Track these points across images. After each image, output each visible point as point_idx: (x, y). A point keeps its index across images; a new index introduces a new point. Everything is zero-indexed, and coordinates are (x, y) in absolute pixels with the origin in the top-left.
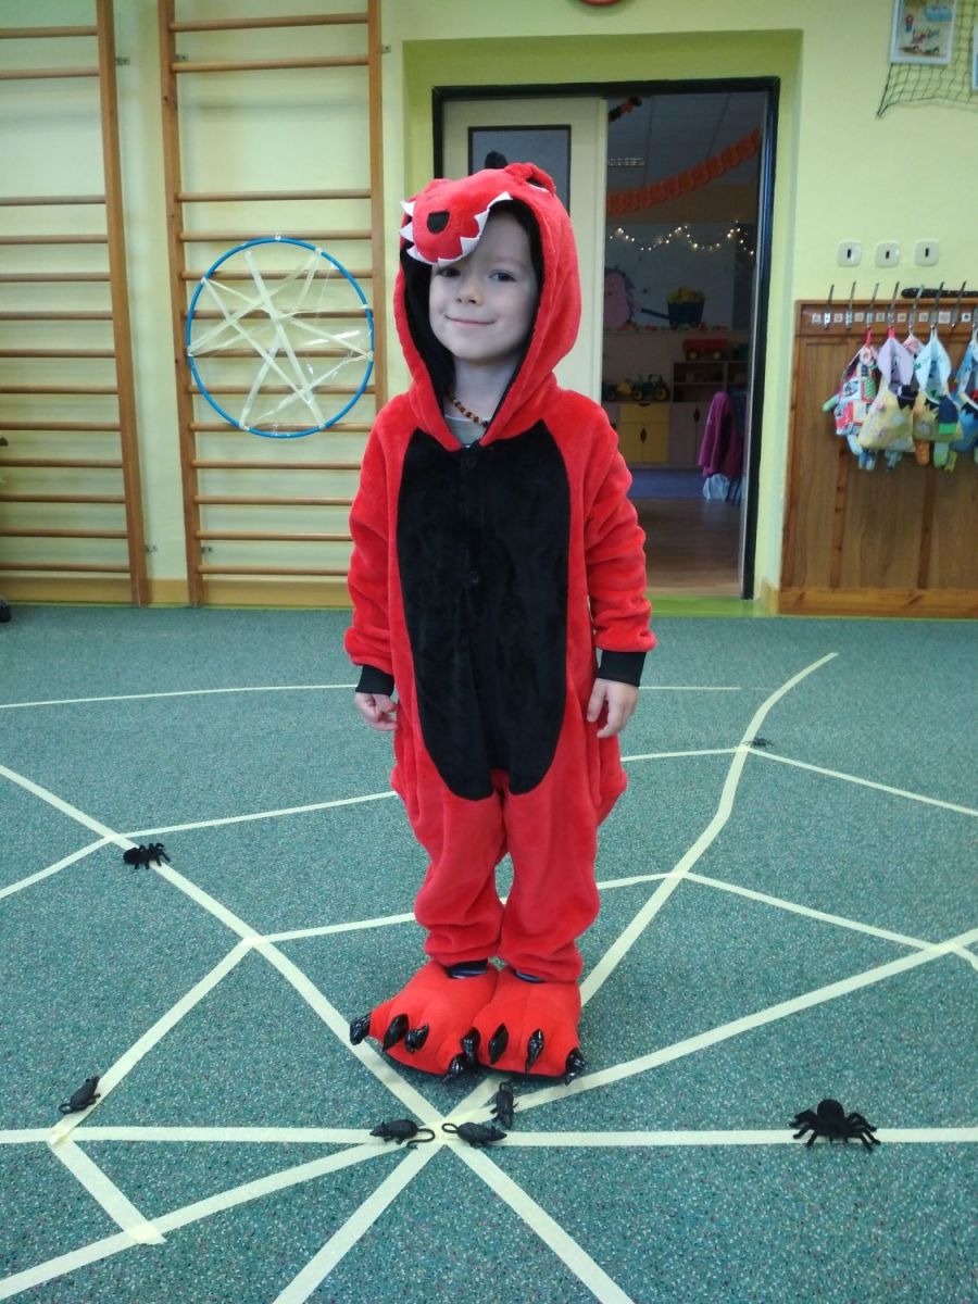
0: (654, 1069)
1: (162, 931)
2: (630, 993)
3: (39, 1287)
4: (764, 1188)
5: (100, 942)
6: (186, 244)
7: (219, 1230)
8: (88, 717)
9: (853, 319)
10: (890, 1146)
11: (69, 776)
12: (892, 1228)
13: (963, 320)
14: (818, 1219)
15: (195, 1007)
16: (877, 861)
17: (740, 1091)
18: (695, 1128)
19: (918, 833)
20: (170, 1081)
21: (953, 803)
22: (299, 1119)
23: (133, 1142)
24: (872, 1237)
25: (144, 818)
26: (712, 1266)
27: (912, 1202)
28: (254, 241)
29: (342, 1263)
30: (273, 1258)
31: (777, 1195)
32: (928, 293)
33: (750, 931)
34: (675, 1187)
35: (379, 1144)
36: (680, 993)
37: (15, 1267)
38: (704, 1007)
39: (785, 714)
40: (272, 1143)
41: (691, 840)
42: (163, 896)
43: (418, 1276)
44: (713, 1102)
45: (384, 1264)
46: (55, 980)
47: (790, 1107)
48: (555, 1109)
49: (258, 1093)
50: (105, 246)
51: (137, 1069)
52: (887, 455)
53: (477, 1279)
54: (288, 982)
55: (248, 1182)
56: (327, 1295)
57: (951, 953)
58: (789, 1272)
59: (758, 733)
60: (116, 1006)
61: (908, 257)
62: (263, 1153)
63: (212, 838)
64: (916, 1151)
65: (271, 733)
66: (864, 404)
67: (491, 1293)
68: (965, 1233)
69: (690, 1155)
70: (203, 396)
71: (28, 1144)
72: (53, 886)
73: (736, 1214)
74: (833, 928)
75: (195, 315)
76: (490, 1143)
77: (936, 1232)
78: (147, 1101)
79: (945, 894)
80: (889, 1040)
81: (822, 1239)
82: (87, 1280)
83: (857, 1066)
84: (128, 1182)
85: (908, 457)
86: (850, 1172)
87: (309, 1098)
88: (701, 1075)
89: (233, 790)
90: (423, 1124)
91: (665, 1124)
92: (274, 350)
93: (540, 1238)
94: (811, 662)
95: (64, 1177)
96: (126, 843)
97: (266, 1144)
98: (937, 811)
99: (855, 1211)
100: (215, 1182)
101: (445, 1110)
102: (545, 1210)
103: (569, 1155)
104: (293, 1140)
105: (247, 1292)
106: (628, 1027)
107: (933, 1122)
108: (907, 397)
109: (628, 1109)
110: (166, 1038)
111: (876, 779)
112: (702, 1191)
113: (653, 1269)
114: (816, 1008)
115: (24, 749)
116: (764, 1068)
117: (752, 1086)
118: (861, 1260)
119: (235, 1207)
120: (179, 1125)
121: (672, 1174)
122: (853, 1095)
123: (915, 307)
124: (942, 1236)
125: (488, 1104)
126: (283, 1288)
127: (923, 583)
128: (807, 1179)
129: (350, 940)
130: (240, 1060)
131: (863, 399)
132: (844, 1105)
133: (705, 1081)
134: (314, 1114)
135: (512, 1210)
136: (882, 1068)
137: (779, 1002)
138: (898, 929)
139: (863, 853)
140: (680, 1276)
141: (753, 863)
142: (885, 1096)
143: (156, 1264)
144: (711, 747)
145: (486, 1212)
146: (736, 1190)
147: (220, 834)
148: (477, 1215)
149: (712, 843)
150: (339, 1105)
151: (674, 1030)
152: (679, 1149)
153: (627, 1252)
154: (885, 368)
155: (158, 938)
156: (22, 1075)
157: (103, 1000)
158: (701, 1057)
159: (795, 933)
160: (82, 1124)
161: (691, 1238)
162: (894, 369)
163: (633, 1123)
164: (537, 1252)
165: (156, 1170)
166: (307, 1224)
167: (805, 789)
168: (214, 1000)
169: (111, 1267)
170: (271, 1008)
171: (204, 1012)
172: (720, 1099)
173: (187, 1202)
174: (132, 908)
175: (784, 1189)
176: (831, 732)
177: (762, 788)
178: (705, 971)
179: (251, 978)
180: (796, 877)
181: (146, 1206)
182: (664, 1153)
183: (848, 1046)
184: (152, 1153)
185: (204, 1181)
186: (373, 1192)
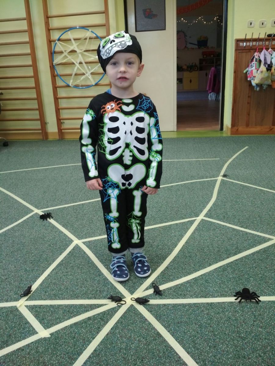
0: (193, 279)
1: (51, 240)
2: (186, 255)
3: (14, 351)
4: (226, 316)
5: (33, 243)
6: (51, 31)
7: (66, 332)
8: (30, 174)
9: (252, 44)
10: (264, 302)
11: (24, 193)
12: (265, 328)
14: (242, 326)
15: (60, 262)
16: (260, 212)
17: (219, 285)
18: (205, 297)
20: (52, 286)
22: (89, 297)
23: (42, 305)
24: (259, 331)
25: (46, 205)
26: (211, 341)
27: (270, 320)
28: (71, 29)
29: (102, 342)
30: (81, 341)
31: (230, 318)
33: (222, 235)
34: (200, 316)
35: (113, 304)
36: (201, 255)
37: (7, 345)
38: (208, 259)
39: (233, 166)
40: (81, 305)
41: (204, 207)
42: (51, 229)
43: (123, 346)
44: (211, 289)
45: (114, 342)
46: (20, 255)
47: (234, 290)
48: (164, 292)
49: (78, 289)
50: (27, 33)
51: (43, 282)
52: (263, 86)
53: (141, 347)
54: (87, 254)
55: (75, 317)
56: (97, 352)
58: (233, 343)
59: (224, 173)
60: (37, 263)
61: (269, 24)
62: (79, 308)
63: (65, 210)
64: (272, 303)
66: (256, 70)
67: (145, 351)
69: (204, 306)
70: (58, 77)
71: (11, 307)
72: (20, 226)
73: (218, 325)
74: (247, 233)
75: (55, 52)
76: (145, 303)
78: (46, 292)
80: (263, 268)
81: (243, 332)
82: (28, 349)
83: (254, 277)
84: (40, 318)
85: (270, 86)
86: (252, 310)
87: (92, 290)
88: (207, 280)
89: (71, 196)
91: (196, 296)
92: (78, 62)
93: (159, 333)
94: (240, 150)
95: (21, 317)
96: (40, 212)
97: (80, 305)
99: (254, 323)
100: (65, 317)
101: (132, 293)
102: (161, 324)
103: (168, 306)
104: (88, 304)
105: (74, 352)
106: (186, 266)
108: (269, 68)
109: (186, 292)
110: (51, 272)
111: (259, 186)
112: (207, 317)
113: (193, 342)
114: (242, 259)
115: (12, 185)
116: (226, 278)
117: (222, 283)
118: (255, 339)
119: (70, 325)
120: (55, 300)
121: (199, 312)
122: (253, 286)
123: (271, 40)
125: (144, 291)
126: (84, 350)
127: (274, 124)
128: (239, 313)
129: (104, 241)
130: (72, 279)
131: (256, 69)
132: (250, 289)
133: (209, 282)
134: (94, 295)
135: (151, 324)
136: (261, 277)
137: (230, 257)
138: (266, 233)
139: (256, 209)
140: (201, 345)
142: (262, 286)
143: (48, 343)
144: (210, 178)
145: (144, 325)
146: (218, 317)
147: (68, 209)
148: (141, 326)
149: (211, 208)
150: (101, 292)
151: (199, 266)
152: (201, 304)
153: (185, 337)
154: (262, 59)
155: (49, 242)
156: (10, 285)
157: (33, 261)
158: (207, 275)
159: (235, 235)
160: (27, 300)
161: (205, 333)
162: (265, 59)
163: (187, 296)
164: (158, 338)
165: (48, 314)
166: (92, 330)
167: (238, 190)
168: (65, 260)
169: (34, 345)
170: (82, 262)
171: (62, 264)
172: (213, 288)
173: (57, 323)
174: (42, 233)
175: (232, 316)
176: (246, 171)
177: (226, 190)
178: (208, 248)
179: (76, 254)
180: (235, 218)
181: (45, 325)
182: (196, 305)
183: (251, 270)
184: (47, 309)
185: (62, 317)
186: (111, 319)
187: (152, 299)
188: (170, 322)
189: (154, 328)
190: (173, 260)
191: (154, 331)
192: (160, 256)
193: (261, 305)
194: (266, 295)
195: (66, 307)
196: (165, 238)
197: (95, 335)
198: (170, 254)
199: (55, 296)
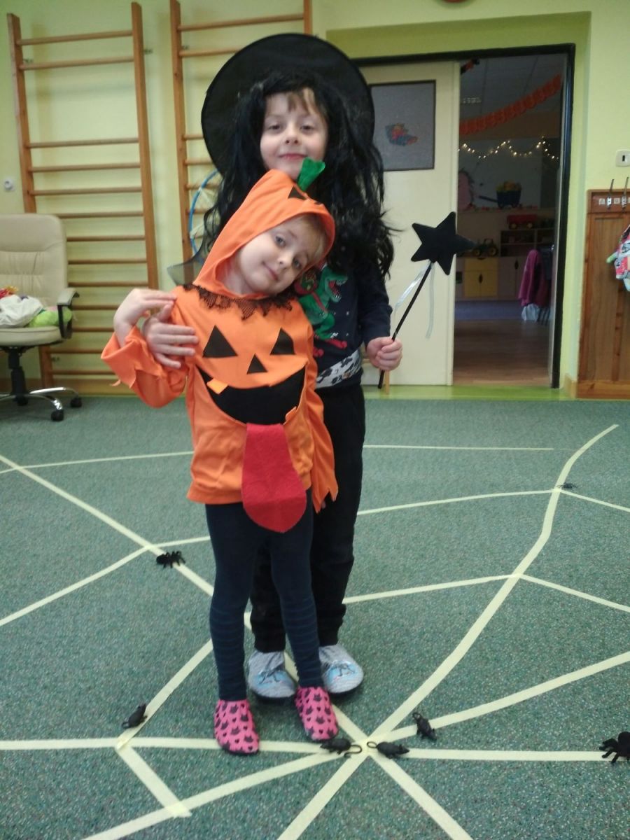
0: (506, 708)
1: (182, 609)
2: (488, 656)
4: (584, 791)
5: (143, 615)
6: (189, 168)
7: (225, 808)
8: (131, 468)
9: (627, 201)
11: (121, 507)
14: (621, 815)
15: (205, 659)
17: (565, 724)
18: (535, 749)
20: (191, 708)
22: (274, 736)
23: (169, 748)
25: (168, 534)
29: (305, 833)
30: (260, 829)
31: (592, 796)
33: (567, 615)
34: (523, 788)
35: (326, 754)
36: (521, 657)
37: (97, 828)
38: (538, 666)
39: (585, 466)
41: (524, 553)
42: (182, 585)
44: (547, 732)
45: (332, 835)
46: (116, 640)
47: (599, 736)
48: (441, 734)
50: (139, 170)
51: (170, 699)
55: (243, 776)
59: (567, 480)
69: (533, 768)
71: (102, 748)
72: (114, 578)
73: (565, 808)
75: (194, 212)
78: (177, 721)
84: (167, 774)
87: (279, 722)
88: (538, 713)
90: (354, 741)
91: (515, 746)
93: (434, 820)
94: (600, 431)
95: (125, 771)
96: (157, 550)
100: (222, 776)
101: (368, 731)
102: (437, 801)
103: (452, 765)
104: (271, 750)
106: (487, 679)
109: (489, 735)
110: (187, 679)
112: (542, 792)
114: (615, 669)
115: (92, 489)
116: (581, 709)
117: (573, 722)
119: (235, 793)
120: (197, 737)
121: (521, 780)
125: (396, 728)
128: (613, 786)
133: (541, 717)
134: (282, 732)
135: (415, 801)
137: (589, 664)
141: (567, 569)
143: (186, 830)
144: (535, 489)
145: (398, 802)
146: (565, 792)
148: (392, 804)
149: (539, 555)
151: (518, 682)
152: (525, 764)
153: (492, 832)
155: (180, 613)
156: (97, 702)
157: (147, 653)
158: (537, 701)
159: (598, 617)
160: (136, 735)
161: (536, 824)
163: (493, 745)
164: (432, 830)
165: (184, 767)
166: (281, 806)
167: (601, 518)
169: (157, 831)
171: (210, 663)
172: (552, 730)
173: (205, 789)
174: (163, 594)
175: (597, 792)
176: (617, 479)
177: (571, 517)
178: (537, 642)
180: (597, 578)
181: (178, 791)
182: (514, 765)
184: (180, 757)
185: (214, 775)
186: (323, 786)
187: (414, 747)
188: (457, 799)
189: (420, 810)
190: (457, 665)
191: (423, 817)
192: (427, 656)
196: (438, 618)
197: (288, 818)
198: (450, 652)
199: (197, 731)
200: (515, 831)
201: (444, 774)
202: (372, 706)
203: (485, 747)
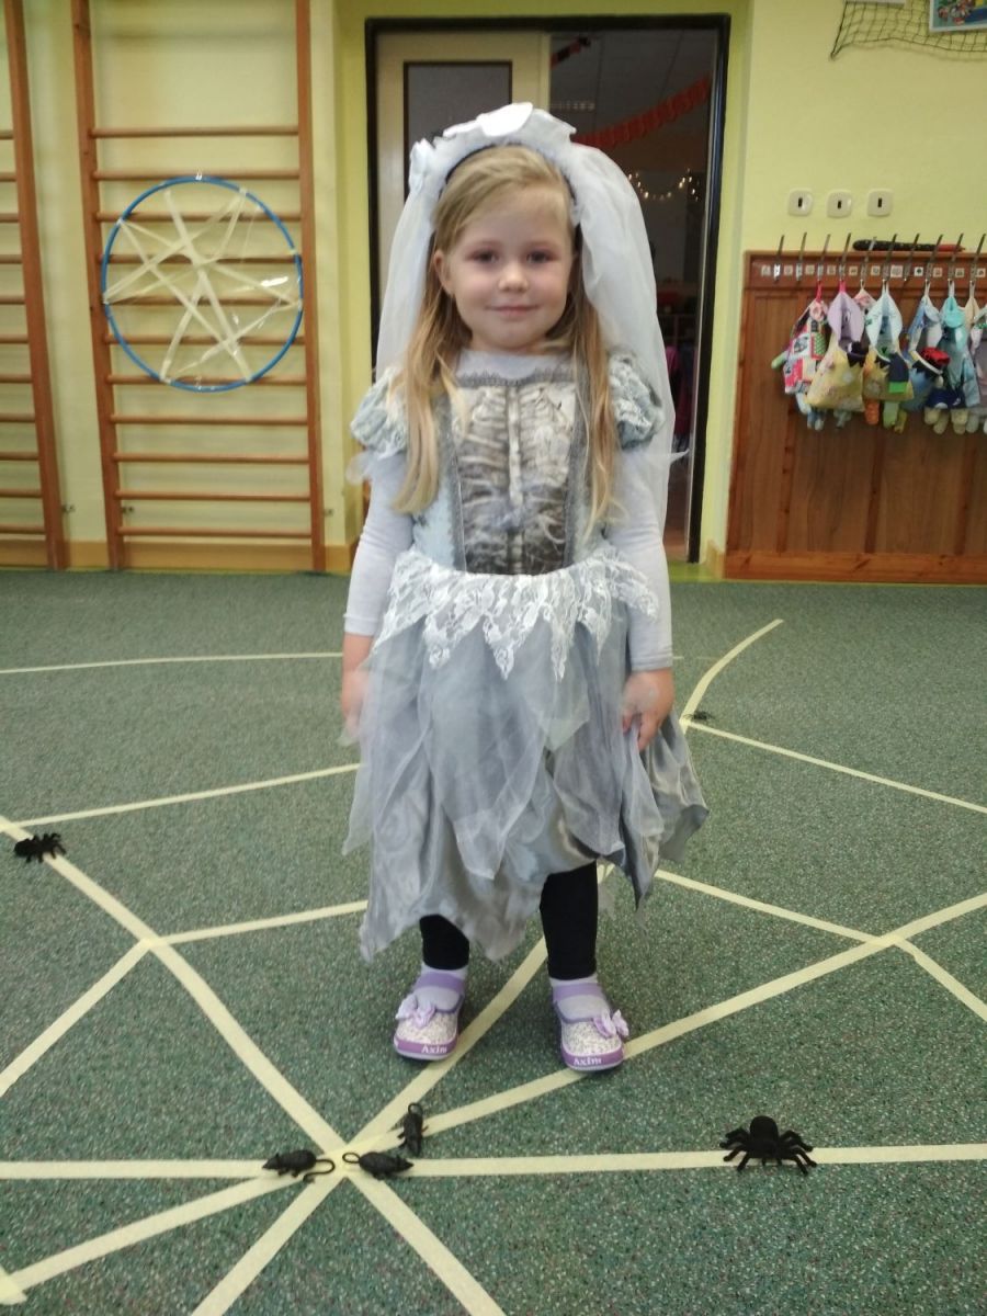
1: (50, 933)
4: (691, 1220)
6: (101, 185)
7: (88, 1284)
9: (804, 271)
10: (827, 1168)
12: (828, 1265)
13: (916, 274)
14: (748, 1257)
15: (80, 1020)
16: (818, 844)
17: (669, 1106)
18: (619, 1151)
19: (861, 814)
20: (46, 1108)
21: (897, 780)
22: (186, 1150)
24: (806, 1276)
25: (41, 805)
27: (849, 1235)
28: (173, 180)
31: (704, 1228)
32: (880, 246)
33: (684, 923)
34: (595, 1220)
35: (272, 1179)
38: (633, 1011)
39: (728, 684)
40: (153, 1180)
42: (55, 892)
44: (639, 1120)
47: (722, 1124)
48: (468, 1132)
49: (142, 1120)
50: (13, 185)
51: (11, 1093)
52: (836, 414)
54: (184, 990)
55: (124, 1224)
57: (893, 946)
59: (699, 705)
61: (860, 208)
62: (143, 1191)
63: (115, 827)
64: (854, 1173)
65: (186, 708)
66: (813, 361)
68: (905, 1268)
69: (612, 1183)
70: (119, 346)
73: (660, 1252)
74: (771, 920)
75: (111, 259)
76: (395, 1174)
77: (874, 1269)
78: (19, 1131)
79: (888, 880)
80: (826, 1045)
81: (751, 1279)
83: (793, 1076)
85: (857, 417)
86: (783, 1199)
87: (199, 1125)
88: (629, 1089)
89: (141, 772)
90: (322, 1152)
91: (587, 1147)
92: (196, 297)
93: (444, 1285)
94: (756, 628)
96: (18, 832)
97: (147, 1180)
98: (881, 789)
99: (788, 1246)
100: (88, 1226)
101: (348, 1134)
102: (452, 1251)
103: (481, 1185)
104: (178, 1175)
107: (872, 1140)
108: (858, 354)
109: (547, 1130)
110: (45, 1057)
111: (820, 755)
112: (623, 1224)
114: (752, 1010)
116: (695, 1080)
117: (681, 1101)
119: (107, 1256)
120: (51, 1159)
121: (591, 1204)
122: (789, 1110)
123: (866, 260)
124: (880, 1273)
125: (396, 1127)
127: (870, 547)
128: (737, 1210)
129: (256, 941)
130: (124, 1082)
131: (813, 356)
133: (631, 1095)
134: (202, 1143)
135: (416, 1252)
136: (819, 1078)
137: (713, 1003)
138: (838, 920)
139: (804, 835)
142: (822, 1110)
145: (387, 1256)
146: (660, 1223)
147: (124, 822)
148: (376, 1259)
150: (231, 1133)
152: (601, 1176)
153: (539, 1300)
154: (835, 323)
155: (45, 941)
158: (628, 1068)
159: (732, 926)
161: (610, 1281)
162: (845, 325)
163: (552, 1146)
164: (439, 1302)
165: (22, 1214)
166: (187, 1274)
167: (746, 766)
168: (102, 1012)
170: (163, 1020)
171: (89, 1026)
172: (647, 1117)
173: (56, 1249)
174: (20, 908)
175: (712, 1221)
176: (775, 704)
177: (701, 766)
178: (635, 969)
179: (145, 986)
180: (734, 863)
181: (7, 1256)
182: (582, 1180)
183: (784, 1053)
184: (18, 1194)
185: (75, 1225)
186: (262, 1234)
189: (423, 1268)
190: (505, 1013)
191: (425, 1279)
193: (815, 1181)
194: (833, 1142)
195: (93, 1188)
197: (197, 1293)
198: (496, 992)
199: (53, 1148)
200: (576, 1296)
201: (467, 1203)
202: (359, 1090)
203: (539, 1152)
